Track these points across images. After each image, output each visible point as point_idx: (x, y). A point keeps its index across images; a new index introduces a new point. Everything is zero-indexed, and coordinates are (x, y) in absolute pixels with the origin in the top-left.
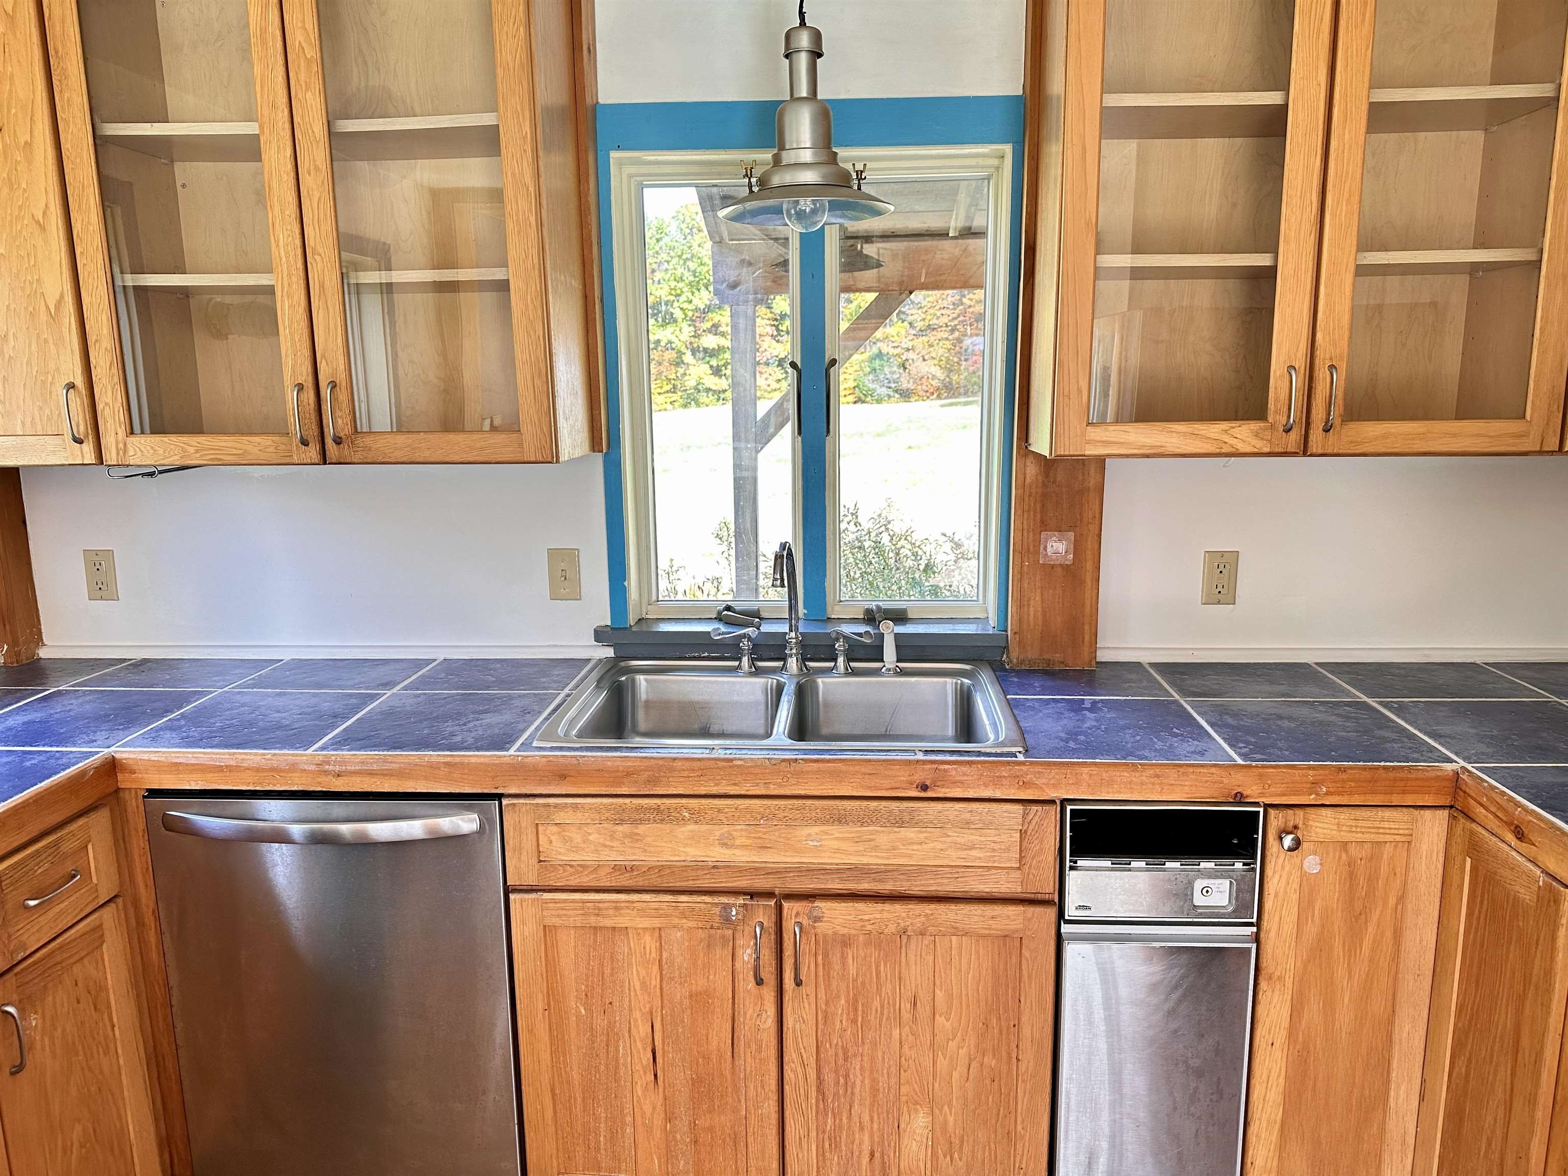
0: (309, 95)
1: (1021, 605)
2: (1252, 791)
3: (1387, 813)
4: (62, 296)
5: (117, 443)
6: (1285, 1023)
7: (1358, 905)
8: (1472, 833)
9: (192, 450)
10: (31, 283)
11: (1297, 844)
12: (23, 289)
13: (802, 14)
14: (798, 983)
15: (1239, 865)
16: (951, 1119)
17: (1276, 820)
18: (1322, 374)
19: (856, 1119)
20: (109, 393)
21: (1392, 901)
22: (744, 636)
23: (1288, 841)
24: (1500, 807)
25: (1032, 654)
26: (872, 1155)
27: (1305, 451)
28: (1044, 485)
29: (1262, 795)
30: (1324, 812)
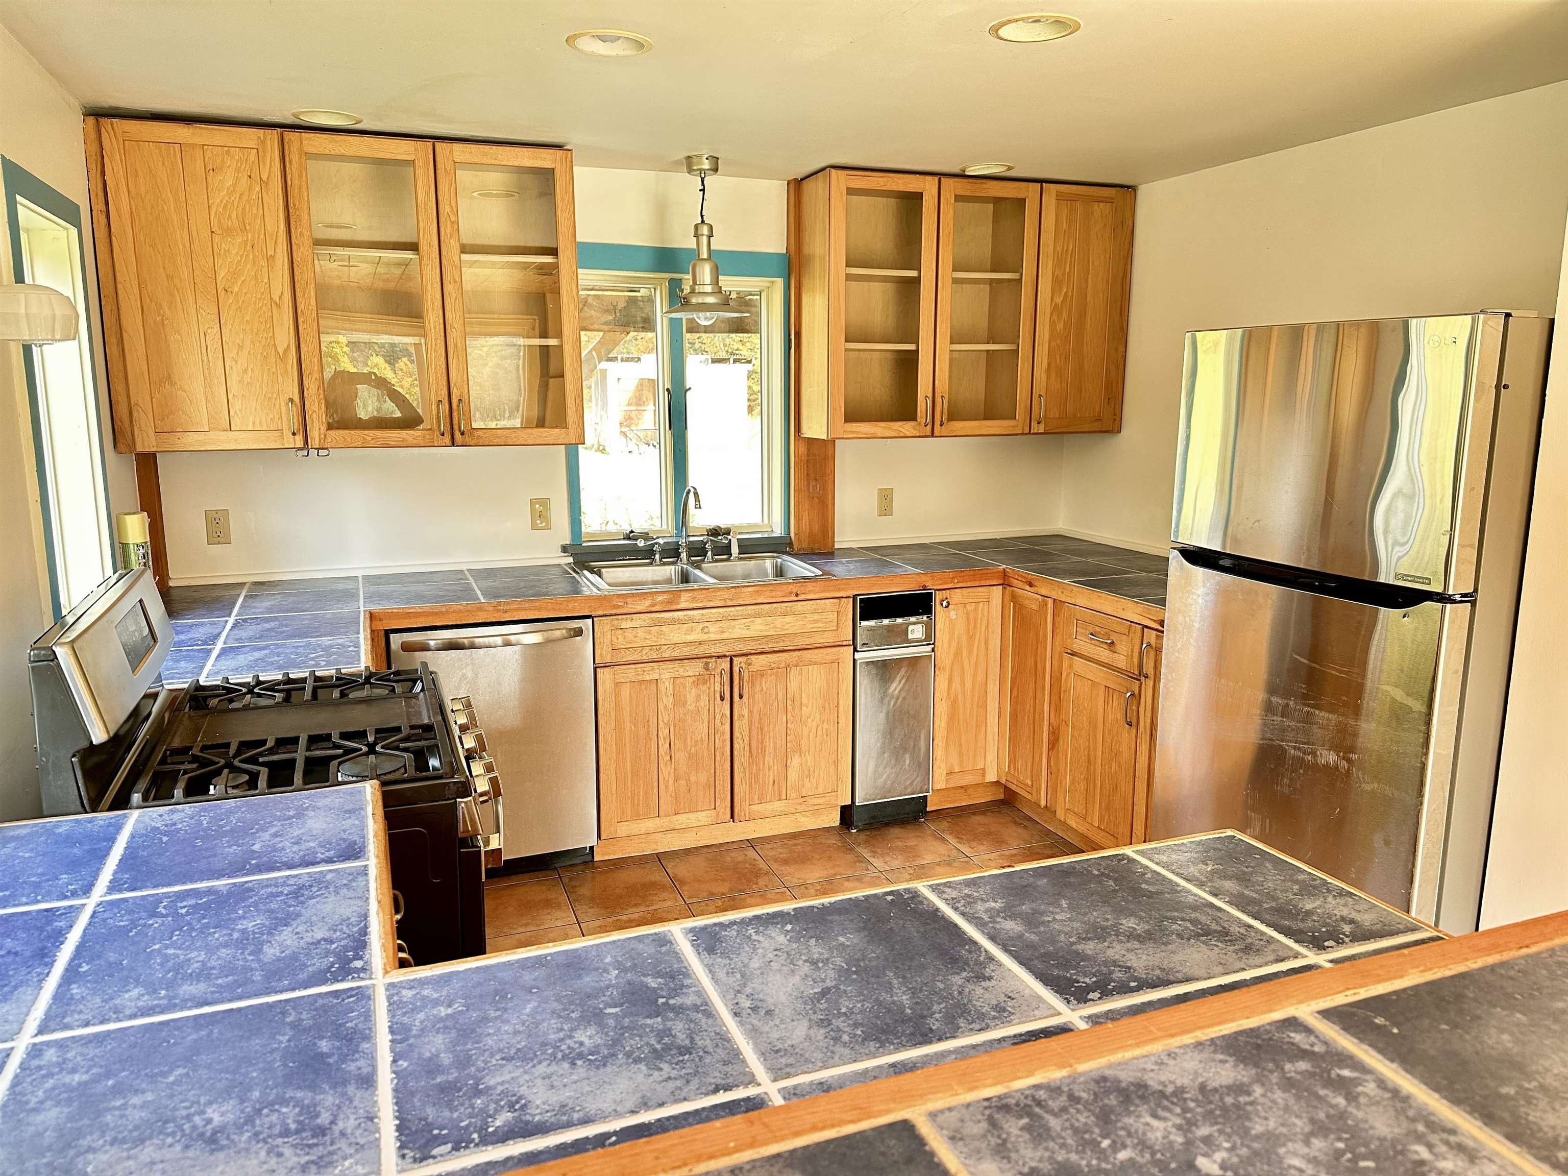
0: (452, 241)
1: (798, 519)
2: (929, 585)
3: (980, 589)
4: (289, 345)
5: (320, 435)
6: (946, 689)
7: (971, 633)
8: (1013, 591)
9: (370, 438)
10: (266, 339)
11: (948, 603)
12: (260, 342)
13: (702, 216)
14: (741, 697)
15: (925, 618)
16: (809, 759)
17: (938, 596)
18: (938, 400)
19: (766, 765)
20: (316, 404)
21: (983, 629)
22: (656, 543)
23: (945, 604)
24: (1022, 577)
25: (805, 545)
26: (774, 782)
27: (933, 436)
28: (808, 455)
29: (933, 585)
30: (957, 590)
